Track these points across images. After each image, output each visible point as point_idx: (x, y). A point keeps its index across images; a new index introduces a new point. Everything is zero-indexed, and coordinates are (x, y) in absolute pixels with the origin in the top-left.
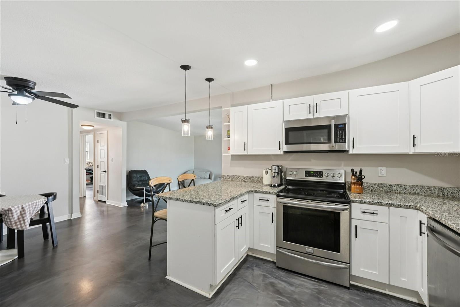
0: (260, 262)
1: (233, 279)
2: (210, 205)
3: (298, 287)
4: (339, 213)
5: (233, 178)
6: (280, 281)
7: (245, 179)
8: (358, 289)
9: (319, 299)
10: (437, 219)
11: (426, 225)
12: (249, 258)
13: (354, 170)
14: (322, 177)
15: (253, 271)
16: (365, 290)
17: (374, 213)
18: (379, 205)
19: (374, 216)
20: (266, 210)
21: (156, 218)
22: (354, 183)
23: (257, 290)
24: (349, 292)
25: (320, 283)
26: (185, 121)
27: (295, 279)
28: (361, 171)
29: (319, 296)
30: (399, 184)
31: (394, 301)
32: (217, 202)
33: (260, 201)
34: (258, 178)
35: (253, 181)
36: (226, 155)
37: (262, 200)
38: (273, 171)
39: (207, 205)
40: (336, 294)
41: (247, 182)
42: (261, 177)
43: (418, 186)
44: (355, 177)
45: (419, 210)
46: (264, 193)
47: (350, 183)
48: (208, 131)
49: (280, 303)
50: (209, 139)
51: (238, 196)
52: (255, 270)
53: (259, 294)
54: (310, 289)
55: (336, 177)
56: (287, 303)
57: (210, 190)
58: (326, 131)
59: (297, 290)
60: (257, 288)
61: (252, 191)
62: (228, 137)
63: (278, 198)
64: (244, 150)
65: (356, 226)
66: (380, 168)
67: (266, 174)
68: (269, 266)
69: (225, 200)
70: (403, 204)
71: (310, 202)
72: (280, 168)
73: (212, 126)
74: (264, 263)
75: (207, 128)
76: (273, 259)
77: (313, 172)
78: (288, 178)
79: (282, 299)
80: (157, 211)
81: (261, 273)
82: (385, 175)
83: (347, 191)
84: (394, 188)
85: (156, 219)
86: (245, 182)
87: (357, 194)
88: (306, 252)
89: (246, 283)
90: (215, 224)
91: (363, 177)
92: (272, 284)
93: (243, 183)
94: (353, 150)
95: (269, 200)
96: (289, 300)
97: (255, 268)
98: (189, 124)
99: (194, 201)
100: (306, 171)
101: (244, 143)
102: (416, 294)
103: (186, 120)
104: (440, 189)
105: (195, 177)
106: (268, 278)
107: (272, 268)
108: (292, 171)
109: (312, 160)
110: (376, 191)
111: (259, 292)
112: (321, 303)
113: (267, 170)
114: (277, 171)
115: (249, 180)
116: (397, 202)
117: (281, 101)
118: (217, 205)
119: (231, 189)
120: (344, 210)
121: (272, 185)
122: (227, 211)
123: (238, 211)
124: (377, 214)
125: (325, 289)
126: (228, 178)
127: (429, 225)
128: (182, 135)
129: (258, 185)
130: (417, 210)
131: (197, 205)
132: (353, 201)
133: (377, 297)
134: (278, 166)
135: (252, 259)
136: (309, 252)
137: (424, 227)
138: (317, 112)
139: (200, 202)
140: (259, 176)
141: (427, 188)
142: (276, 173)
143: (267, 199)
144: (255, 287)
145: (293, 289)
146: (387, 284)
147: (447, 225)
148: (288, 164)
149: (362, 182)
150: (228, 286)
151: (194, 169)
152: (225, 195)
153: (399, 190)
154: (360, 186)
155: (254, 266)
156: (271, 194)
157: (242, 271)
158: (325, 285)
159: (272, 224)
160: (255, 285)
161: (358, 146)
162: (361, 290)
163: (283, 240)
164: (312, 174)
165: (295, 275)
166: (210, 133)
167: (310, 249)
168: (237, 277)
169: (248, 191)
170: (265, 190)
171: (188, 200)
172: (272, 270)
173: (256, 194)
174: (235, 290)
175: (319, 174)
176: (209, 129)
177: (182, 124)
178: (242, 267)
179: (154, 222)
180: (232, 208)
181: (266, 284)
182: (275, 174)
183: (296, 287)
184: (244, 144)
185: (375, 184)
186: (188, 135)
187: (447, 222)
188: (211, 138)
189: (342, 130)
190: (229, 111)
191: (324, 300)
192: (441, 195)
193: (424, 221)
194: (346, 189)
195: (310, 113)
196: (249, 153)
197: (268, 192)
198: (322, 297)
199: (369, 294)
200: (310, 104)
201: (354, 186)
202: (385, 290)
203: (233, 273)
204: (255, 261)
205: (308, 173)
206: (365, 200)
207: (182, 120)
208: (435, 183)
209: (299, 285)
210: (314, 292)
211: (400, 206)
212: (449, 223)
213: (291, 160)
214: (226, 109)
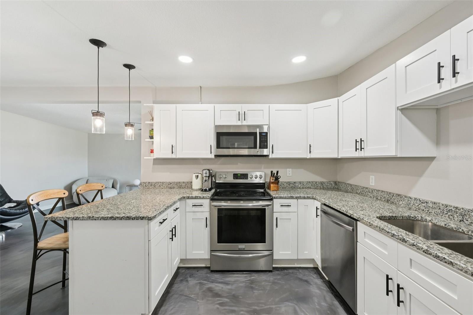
0: (194, 271)
1: (167, 298)
2: (142, 218)
3: (234, 284)
4: (265, 209)
5: (156, 185)
6: (217, 284)
7: (171, 185)
8: (278, 269)
9: (252, 288)
10: (327, 204)
11: (320, 209)
12: (180, 270)
13: (273, 171)
14: (248, 179)
15: (188, 282)
16: (283, 269)
17: (288, 206)
18: (292, 199)
19: (288, 207)
20: (199, 215)
21: (41, 250)
22: (273, 183)
23: (196, 301)
24: (272, 274)
25: (250, 274)
26: (97, 114)
27: (229, 277)
28: (277, 172)
29: (252, 285)
30: (299, 181)
31: (300, 271)
32: (151, 215)
33: (192, 207)
34: (186, 183)
35: (180, 187)
36: (147, 158)
37: (195, 205)
38: (204, 175)
39: (138, 219)
40: (264, 279)
41: (174, 188)
42: (189, 183)
43: (310, 182)
44: (273, 177)
45: (315, 199)
46: (197, 198)
47: (268, 183)
48: (127, 130)
49: (221, 304)
50: (129, 139)
51: (172, 205)
52: (190, 280)
53: (199, 304)
54: (243, 282)
55: (254, 178)
56: (227, 302)
57: (132, 202)
58: (252, 137)
59: (233, 287)
60: (196, 299)
61: (184, 198)
62: (152, 137)
63: (212, 202)
64: (172, 153)
65: (277, 218)
66: (288, 170)
67: (197, 179)
68: (203, 272)
69: (160, 211)
70: (306, 196)
71: (242, 202)
72: (211, 171)
73: (133, 124)
74: (197, 271)
75: (126, 125)
76: (205, 264)
77: (240, 175)
78: (217, 182)
79: (222, 300)
80: (41, 241)
81: (197, 282)
82: (291, 175)
83: (266, 189)
84: (297, 184)
85: (40, 252)
86: (171, 188)
87: (276, 192)
88: (239, 249)
89: (183, 298)
90: (149, 241)
91: (279, 177)
92: (210, 290)
93: (170, 190)
94: (272, 154)
95: (202, 205)
96: (228, 299)
97: (189, 279)
98: (104, 119)
99: (118, 217)
100: (234, 175)
101: (172, 145)
102: (313, 261)
103: (98, 112)
104: (322, 183)
105: (102, 187)
106: (204, 284)
107: (207, 273)
108: (221, 174)
109: (239, 164)
110: (285, 188)
111: (198, 302)
112: (254, 291)
113: (197, 174)
114: (208, 175)
115: (176, 186)
116: (302, 195)
117: (213, 105)
118: (153, 217)
119: (159, 197)
120: (268, 205)
121: (203, 189)
122: (161, 223)
123: (171, 221)
124: (290, 206)
125: (256, 278)
126: (150, 185)
127: (322, 209)
128: (93, 132)
129: (188, 190)
130: (313, 200)
131: (123, 221)
132: (275, 198)
133: (291, 271)
134: (209, 170)
135: (184, 271)
136: (241, 249)
137: (319, 211)
138: (245, 120)
139: (127, 217)
140: (187, 181)
141: (315, 183)
142: (207, 177)
143: (200, 204)
144: (194, 299)
145: (229, 287)
146: (296, 259)
147: (334, 207)
148: (218, 168)
149: (279, 181)
150: (163, 309)
151: (89, 176)
152: (157, 205)
153: (300, 186)
154: (276, 184)
155: (187, 277)
156: (205, 198)
157: (176, 286)
158: (254, 274)
159: (205, 229)
160: (192, 296)
161: (276, 152)
162: (280, 270)
163: (218, 243)
164: (239, 176)
165: (229, 274)
166: (130, 131)
167: (242, 246)
168: (170, 295)
169: (180, 198)
170: (198, 196)
171: (107, 217)
172: (207, 276)
173: (188, 201)
174: (172, 309)
175: (245, 176)
176: (129, 126)
177: (93, 117)
178: (175, 282)
179: (36, 257)
180: (166, 219)
181: (204, 291)
182: (206, 179)
183: (232, 285)
184: (172, 147)
185: (285, 182)
186: (102, 133)
187: (333, 205)
188: (132, 138)
189: (265, 137)
190: (152, 108)
191: (256, 287)
192: (322, 187)
193: (319, 207)
194: (266, 188)
195: (239, 120)
196: (178, 157)
197: (202, 197)
198: (254, 286)
199: (286, 271)
200: (239, 112)
201: (272, 185)
202: (295, 264)
203: (165, 293)
204: (188, 271)
205: (236, 176)
206: (283, 196)
207: (93, 111)
208: (318, 179)
209: (234, 282)
210: (247, 284)
211: (304, 198)
212: (335, 206)
213: (221, 164)
214: (148, 105)
